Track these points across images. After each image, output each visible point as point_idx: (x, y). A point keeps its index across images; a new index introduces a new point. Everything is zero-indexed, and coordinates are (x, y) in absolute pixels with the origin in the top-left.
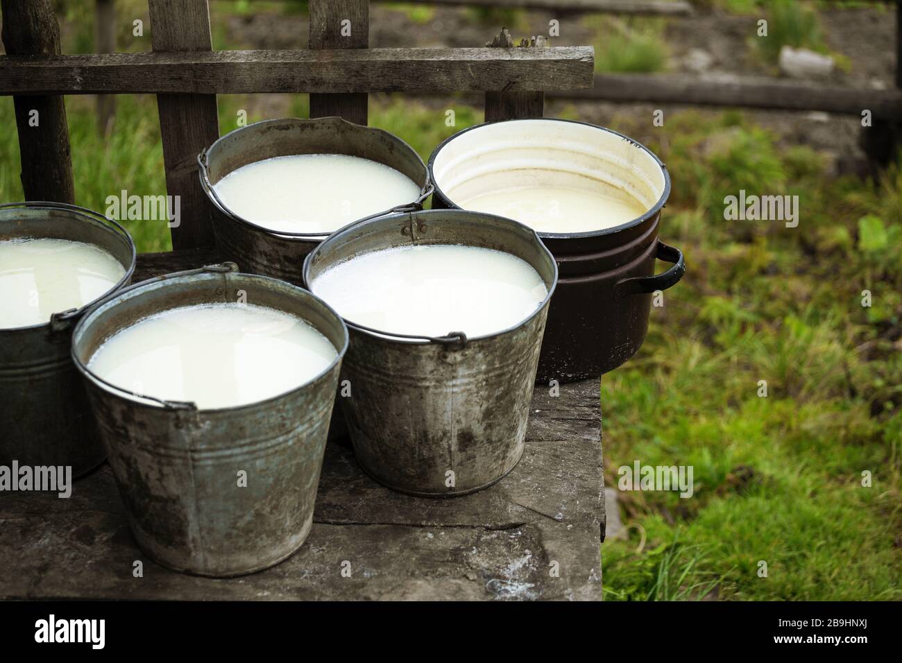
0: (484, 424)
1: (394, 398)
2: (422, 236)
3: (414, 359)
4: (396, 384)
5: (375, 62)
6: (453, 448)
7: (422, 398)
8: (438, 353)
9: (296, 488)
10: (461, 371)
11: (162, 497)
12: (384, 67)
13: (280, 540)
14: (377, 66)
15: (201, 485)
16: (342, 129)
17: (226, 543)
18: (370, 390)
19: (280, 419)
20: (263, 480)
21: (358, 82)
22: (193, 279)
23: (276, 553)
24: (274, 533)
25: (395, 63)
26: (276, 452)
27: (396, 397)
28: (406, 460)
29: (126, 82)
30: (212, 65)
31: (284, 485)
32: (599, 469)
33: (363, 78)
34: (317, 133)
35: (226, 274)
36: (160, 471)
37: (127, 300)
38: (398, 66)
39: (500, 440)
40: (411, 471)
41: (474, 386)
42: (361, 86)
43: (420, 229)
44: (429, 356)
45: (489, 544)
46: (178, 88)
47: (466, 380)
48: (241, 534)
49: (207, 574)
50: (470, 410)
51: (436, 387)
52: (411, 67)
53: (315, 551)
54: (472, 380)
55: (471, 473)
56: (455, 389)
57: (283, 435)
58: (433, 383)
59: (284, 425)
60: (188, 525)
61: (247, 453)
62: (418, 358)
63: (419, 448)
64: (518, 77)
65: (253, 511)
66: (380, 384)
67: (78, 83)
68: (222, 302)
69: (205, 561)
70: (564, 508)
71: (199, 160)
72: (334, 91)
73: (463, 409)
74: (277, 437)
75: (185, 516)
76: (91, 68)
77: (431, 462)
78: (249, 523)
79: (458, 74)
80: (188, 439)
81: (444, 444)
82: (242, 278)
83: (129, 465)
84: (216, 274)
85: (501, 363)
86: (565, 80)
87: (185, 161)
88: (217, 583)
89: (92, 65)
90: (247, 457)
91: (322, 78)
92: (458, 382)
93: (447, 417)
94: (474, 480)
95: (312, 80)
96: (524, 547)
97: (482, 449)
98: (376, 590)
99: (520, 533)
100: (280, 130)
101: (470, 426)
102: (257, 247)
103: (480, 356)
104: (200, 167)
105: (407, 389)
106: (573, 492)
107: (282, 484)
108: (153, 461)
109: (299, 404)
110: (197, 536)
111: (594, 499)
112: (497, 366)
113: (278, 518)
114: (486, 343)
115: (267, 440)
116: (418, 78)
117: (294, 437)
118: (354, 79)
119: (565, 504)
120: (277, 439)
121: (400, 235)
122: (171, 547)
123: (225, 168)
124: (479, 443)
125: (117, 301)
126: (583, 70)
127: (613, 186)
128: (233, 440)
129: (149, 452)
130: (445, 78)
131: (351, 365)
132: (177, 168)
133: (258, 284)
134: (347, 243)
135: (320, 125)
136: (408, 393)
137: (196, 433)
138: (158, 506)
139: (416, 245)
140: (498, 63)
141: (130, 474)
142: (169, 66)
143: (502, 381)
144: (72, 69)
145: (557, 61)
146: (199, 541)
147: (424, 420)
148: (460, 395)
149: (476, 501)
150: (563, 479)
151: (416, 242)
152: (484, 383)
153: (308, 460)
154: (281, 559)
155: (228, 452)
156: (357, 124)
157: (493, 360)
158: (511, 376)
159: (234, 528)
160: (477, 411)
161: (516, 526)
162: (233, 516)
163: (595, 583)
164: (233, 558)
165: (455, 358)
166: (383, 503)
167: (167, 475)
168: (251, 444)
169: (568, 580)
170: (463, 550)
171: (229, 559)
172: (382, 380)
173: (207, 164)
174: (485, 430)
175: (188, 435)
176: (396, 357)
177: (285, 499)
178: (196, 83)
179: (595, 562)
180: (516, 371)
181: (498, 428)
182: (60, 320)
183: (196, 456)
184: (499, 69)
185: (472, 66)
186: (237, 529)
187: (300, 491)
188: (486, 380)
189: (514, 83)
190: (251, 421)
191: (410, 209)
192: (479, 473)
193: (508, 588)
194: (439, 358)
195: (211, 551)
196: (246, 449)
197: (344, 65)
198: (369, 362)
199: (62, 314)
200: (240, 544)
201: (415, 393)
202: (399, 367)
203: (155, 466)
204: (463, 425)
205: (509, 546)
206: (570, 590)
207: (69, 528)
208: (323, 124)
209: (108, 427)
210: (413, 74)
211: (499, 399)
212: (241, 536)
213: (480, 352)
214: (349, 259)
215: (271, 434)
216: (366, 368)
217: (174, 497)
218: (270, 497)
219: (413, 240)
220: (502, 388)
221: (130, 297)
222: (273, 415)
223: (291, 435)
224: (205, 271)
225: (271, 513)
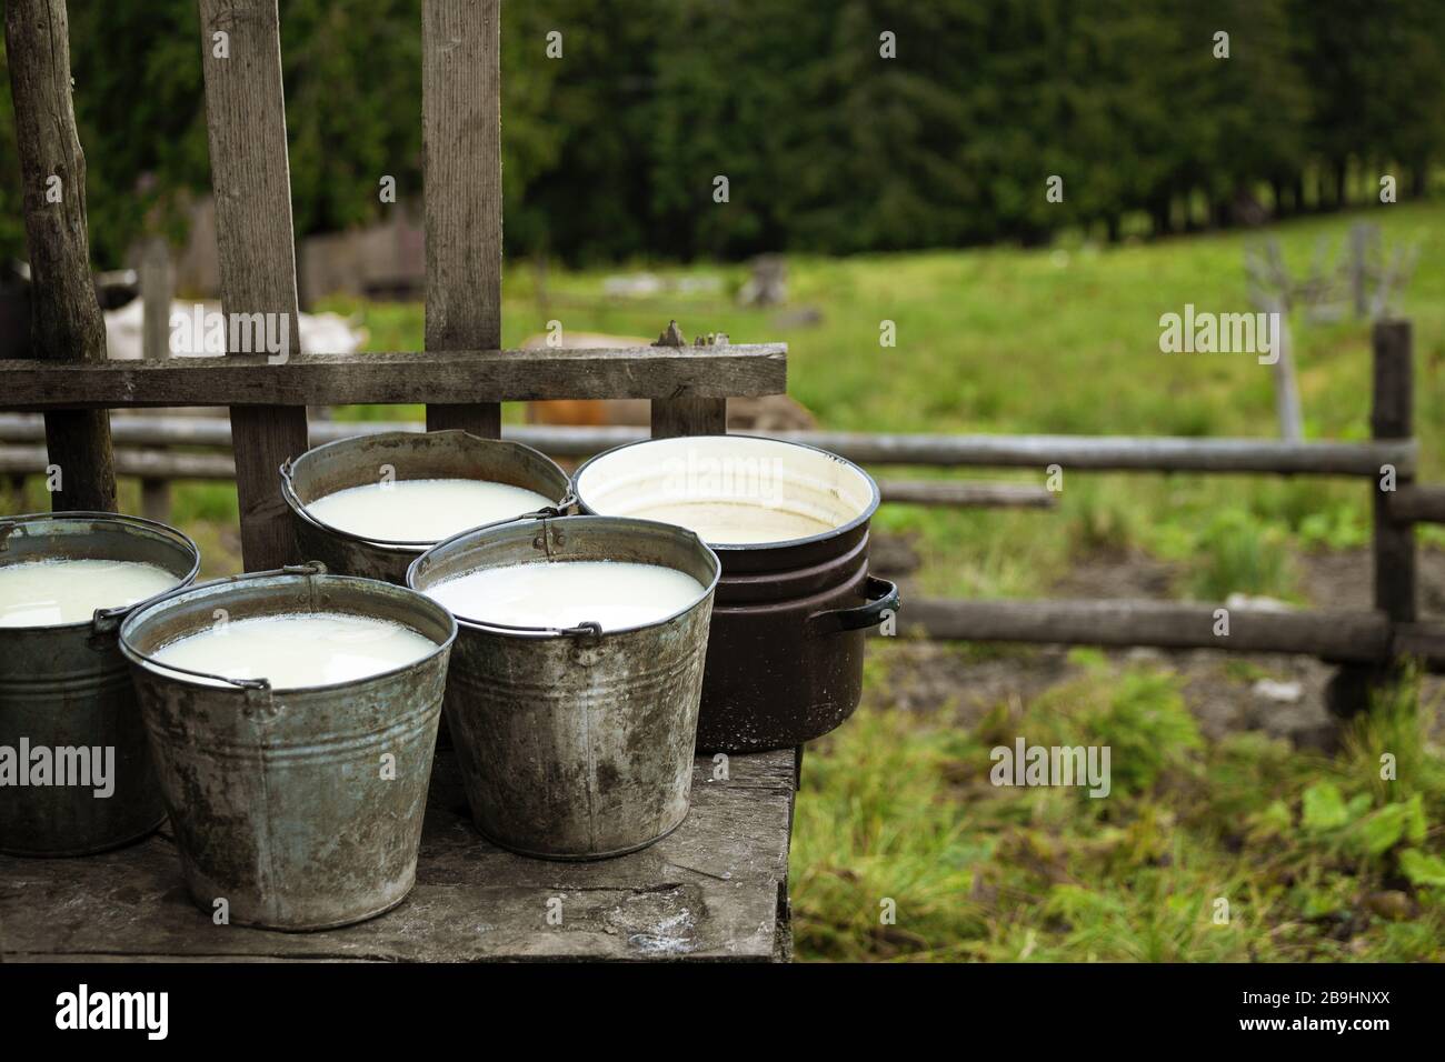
0: (630, 757)
1: (516, 719)
2: (559, 550)
3: (538, 660)
4: (519, 697)
5: (508, 363)
6: (593, 788)
7: (550, 715)
8: (568, 651)
9: (392, 813)
10: (598, 677)
11: (226, 817)
12: (519, 369)
13: (372, 885)
14: (510, 368)
15: (274, 797)
16: (465, 447)
17: (304, 882)
18: (487, 709)
19: (371, 710)
20: (350, 793)
21: (486, 388)
22: (271, 583)
23: (368, 903)
24: (365, 872)
25: (533, 363)
26: (367, 756)
27: (519, 716)
28: (534, 807)
29: (191, 390)
30: (301, 367)
31: (377, 806)
32: (781, 831)
33: (492, 383)
34: (434, 451)
35: (312, 577)
36: (225, 780)
37: (188, 602)
38: (537, 367)
39: (652, 783)
40: (540, 823)
41: (614, 699)
42: (490, 394)
43: (556, 542)
44: (557, 656)
45: (637, 904)
46: (256, 398)
47: (604, 691)
48: (323, 868)
49: (280, 926)
50: (611, 735)
51: (567, 699)
52: (553, 368)
53: (417, 909)
54: (612, 690)
55: (617, 826)
56: (591, 703)
57: (375, 733)
58: (563, 694)
59: (376, 720)
60: (258, 855)
61: (331, 753)
62: (543, 658)
63: (550, 788)
64: (689, 379)
65: (337, 837)
66: (499, 699)
67: (129, 392)
68: (306, 612)
69: (279, 907)
70: (733, 868)
71: (282, 471)
72: (456, 401)
73: (602, 732)
74: (367, 735)
75: (255, 842)
76: (146, 372)
77: (566, 808)
78: (334, 852)
79: (613, 376)
80: (258, 731)
81: (581, 781)
82: (331, 581)
83: (186, 778)
84: (300, 577)
85: (647, 669)
86: (751, 383)
87: (265, 502)
88: (293, 938)
89: (147, 368)
90: (330, 759)
91: (440, 384)
92: (594, 692)
93: (582, 743)
94: (621, 836)
95: (429, 386)
96: (679, 906)
97: (630, 792)
98: (490, 942)
99: (676, 893)
100: (387, 447)
101: (613, 757)
102: (353, 564)
103: (620, 657)
104: (283, 477)
105: (532, 703)
106: (748, 852)
107: (373, 804)
108: (216, 766)
109: (394, 694)
110: (269, 871)
111: (774, 859)
112: (642, 673)
113: (369, 852)
114: (627, 639)
115: (355, 738)
116: (562, 382)
117: (389, 739)
118: (481, 385)
119: (735, 864)
120: (368, 738)
121: (532, 548)
122: (235, 891)
123: (316, 491)
124: (625, 782)
125: (175, 602)
126: (772, 371)
127: (814, 520)
128: (313, 734)
129: (212, 754)
130: (596, 382)
131: (464, 679)
132: (255, 511)
133: (350, 587)
134: (464, 554)
135: (438, 440)
136: (534, 709)
137: (267, 721)
138: (221, 830)
139: (552, 561)
140: (664, 362)
141: (187, 792)
142: (246, 368)
143: (651, 695)
144: (120, 372)
145: (739, 359)
146: (271, 877)
147: (554, 747)
148: (597, 711)
149: (624, 866)
150: (735, 840)
151: (552, 557)
152: (627, 696)
153: (407, 777)
154: (373, 913)
155: (308, 750)
156: (484, 437)
157: (638, 665)
158: (662, 691)
159: (314, 859)
160: (620, 735)
161: (671, 887)
162: (313, 842)
163: (765, 934)
164: (313, 904)
165: (589, 657)
166: (505, 867)
167: (233, 784)
168: (335, 741)
169: (731, 932)
170: (604, 909)
171: (308, 903)
172: (501, 694)
173: (292, 474)
174: (632, 763)
175: (259, 724)
176: (517, 658)
177: (378, 826)
178: (279, 391)
179: (767, 916)
180: (668, 685)
181: (648, 763)
182: (106, 618)
183: (269, 754)
184: (666, 370)
185: (631, 367)
186: (319, 861)
187: (396, 820)
188: (630, 692)
189: (685, 387)
190: (335, 708)
191: (544, 515)
192: (627, 827)
193: (658, 943)
194: (569, 659)
195: (285, 893)
196: (329, 747)
197: (469, 366)
198: (486, 670)
199: (108, 611)
200: (322, 883)
201: (542, 707)
202: (521, 673)
203: (219, 773)
204: (603, 755)
205: (661, 906)
206: (732, 941)
207: (108, 890)
208: (442, 439)
209: (161, 730)
210: (557, 377)
211: (648, 720)
212: (324, 872)
213: (619, 651)
214: (467, 574)
215: (360, 731)
216: (482, 680)
217: (241, 815)
218: (359, 819)
219: (548, 555)
220: (650, 707)
221: (192, 599)
222: (362, 704)
223: (385, 736)
224: (287, 573)
225: (361, 843)
